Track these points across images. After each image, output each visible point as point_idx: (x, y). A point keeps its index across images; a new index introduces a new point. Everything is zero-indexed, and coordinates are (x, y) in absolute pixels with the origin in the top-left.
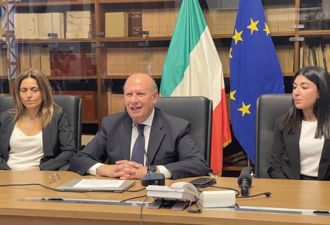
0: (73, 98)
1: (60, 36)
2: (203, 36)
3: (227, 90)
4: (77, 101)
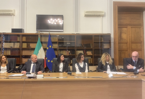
0: (14, 59)
1: (13, 47)
2: (41, 48)
4: (15, 59)
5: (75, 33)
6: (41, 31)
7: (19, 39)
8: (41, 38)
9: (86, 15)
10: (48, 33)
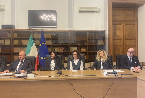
1: (3, 44)
2: (33, 45)
3: (38, 55)
4: (6, 57)
5: (69, 29)
6: (34, 27)
7: (10, 35)
8: (34, 34)
9: (80, 11)
10: (41, 29)
